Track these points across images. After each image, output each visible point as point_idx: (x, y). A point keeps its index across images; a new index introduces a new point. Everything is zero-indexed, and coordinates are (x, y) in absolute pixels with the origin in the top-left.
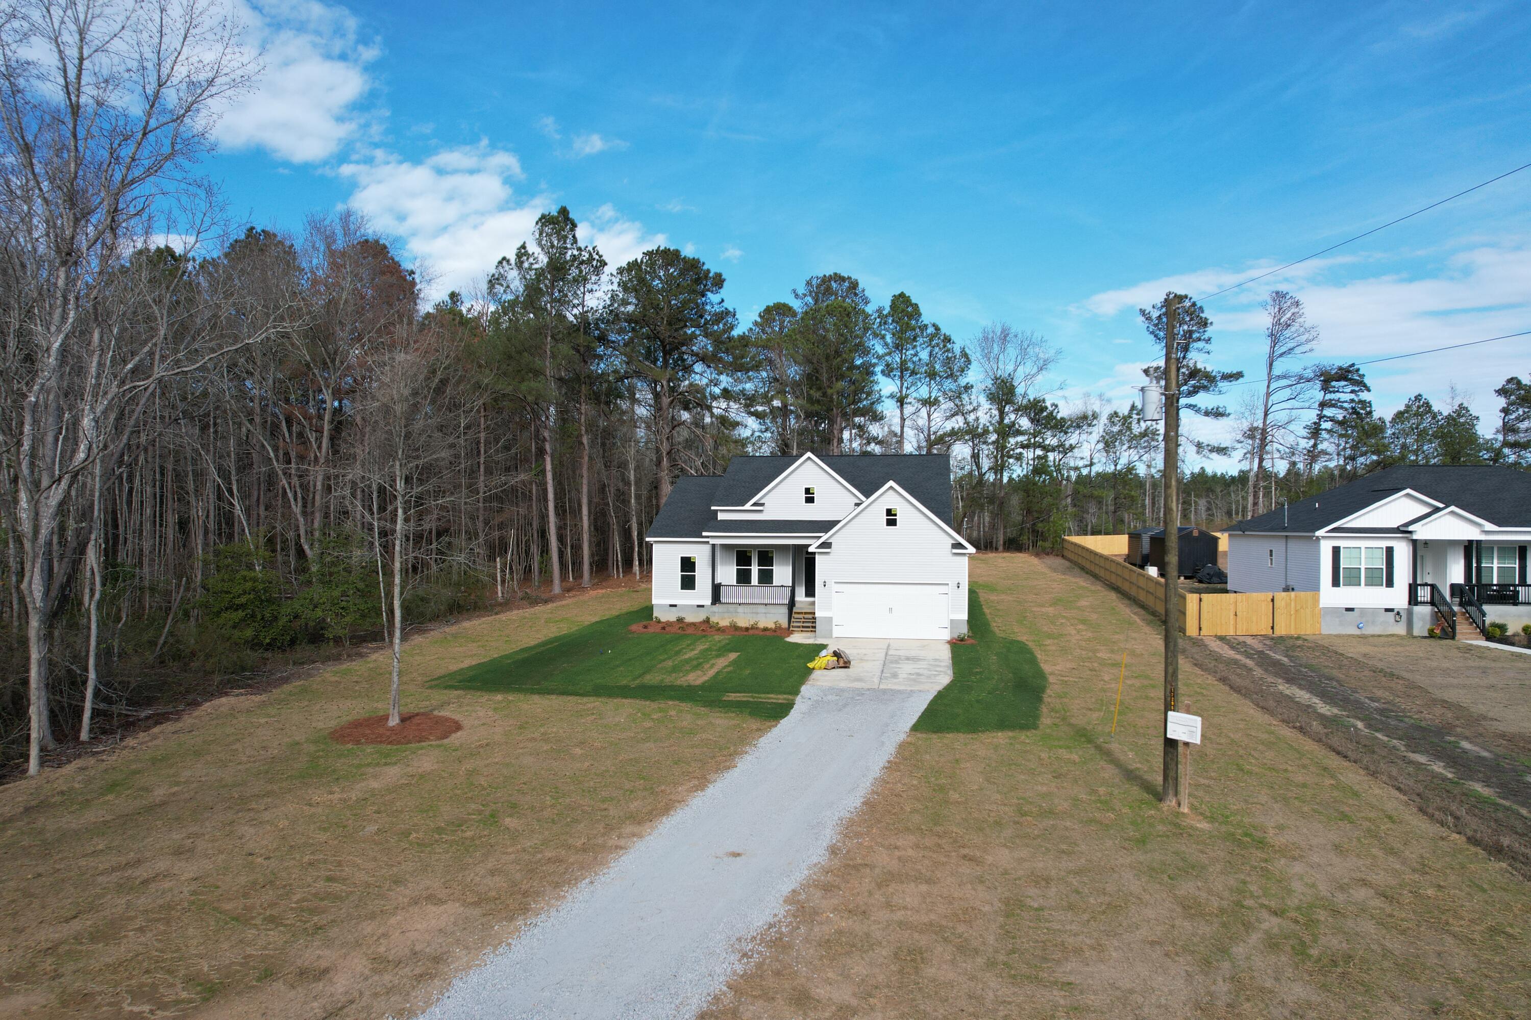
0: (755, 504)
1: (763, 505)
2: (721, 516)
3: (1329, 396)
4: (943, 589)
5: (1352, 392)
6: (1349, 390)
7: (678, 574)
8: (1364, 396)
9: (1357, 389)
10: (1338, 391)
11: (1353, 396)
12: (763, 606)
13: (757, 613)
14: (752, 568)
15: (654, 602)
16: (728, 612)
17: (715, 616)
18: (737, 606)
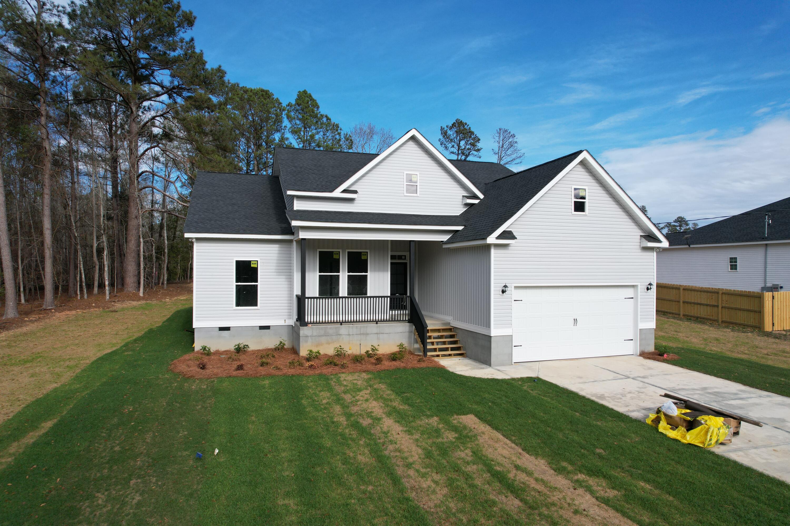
1: (355, 192)
7: (232, 284)
12: (374, 325)
13: (367, 334)
14: (340, 274)
15: (196, 324)
16: (326, 335)
17: (306, 342)
18: (338, 325)
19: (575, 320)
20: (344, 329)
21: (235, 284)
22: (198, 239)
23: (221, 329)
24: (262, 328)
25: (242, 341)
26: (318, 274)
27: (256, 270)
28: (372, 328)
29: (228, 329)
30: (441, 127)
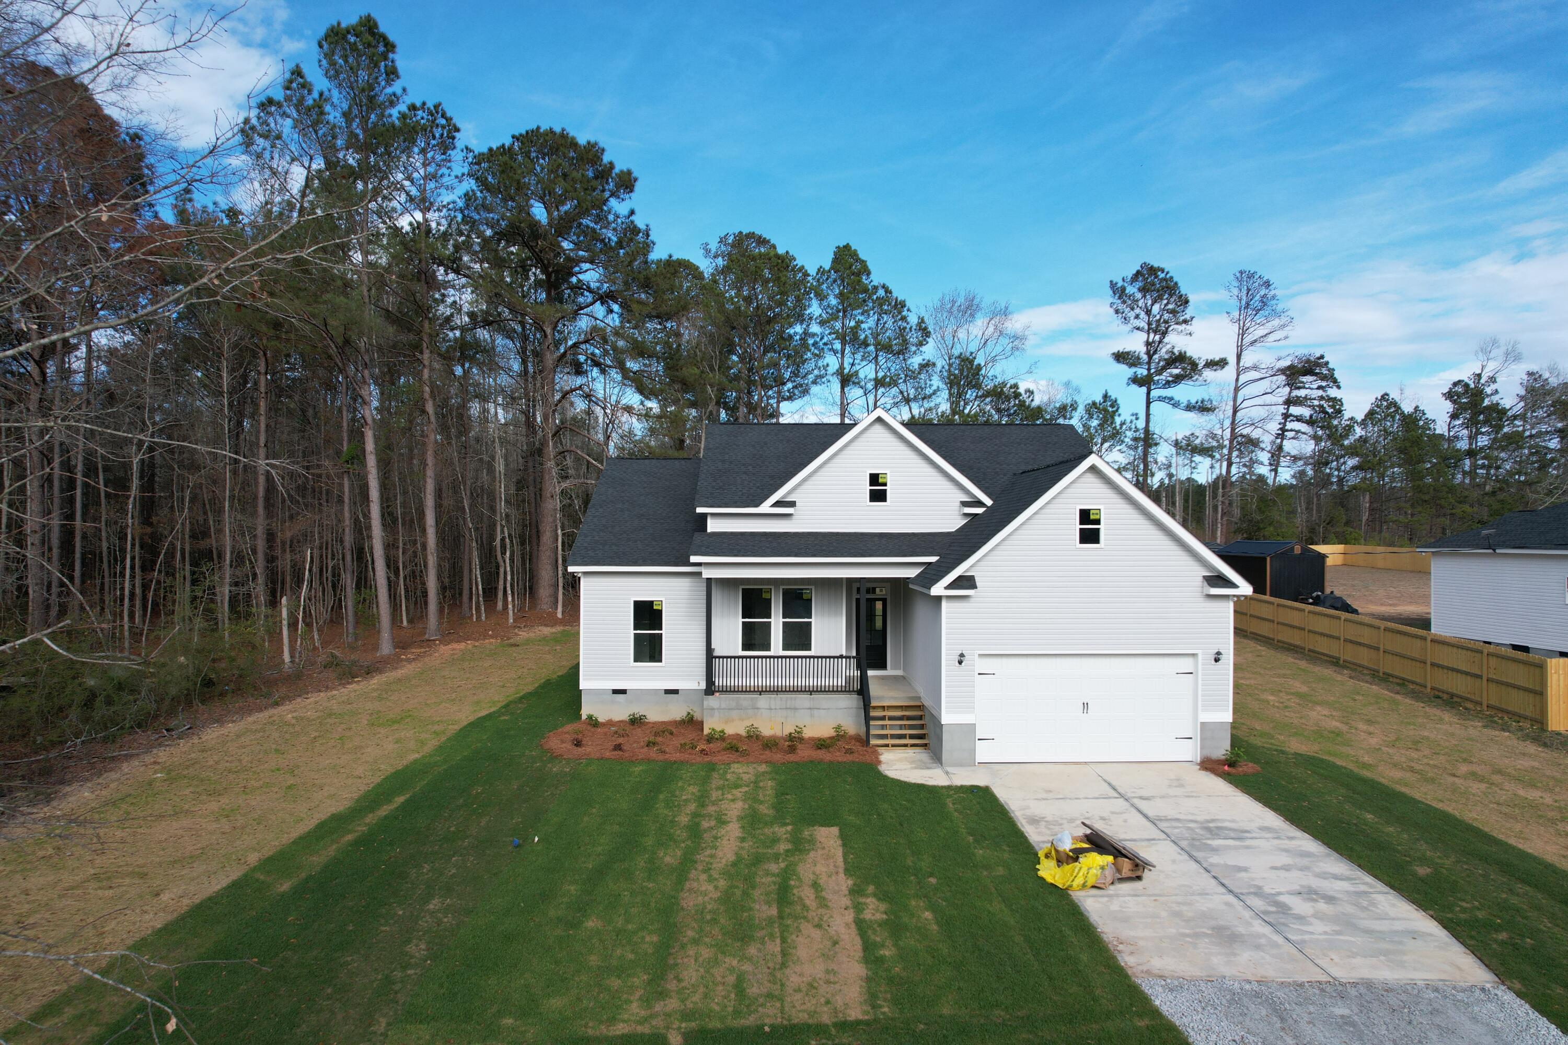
0: (778, 504)
1: (792, 504)
2: (713, 526)
3: (1296, 393)
4: (1186, 664)
5: (1319, 388)
6: (1315, 386)
7: (629, 632)
8: (1333, 392)
9: (1324, 384)
10: (1304, 388)
11: (1320, 393)
12: (807, 696)
13: (796, 709)
14: (772, 620)
15: (583, 685)
16: (739, 708)
17: (712, 716)
18: (756, 696)
19: (1085, 706)
20: (763, 701)
21: (632, 632)
22: (585, 573)
23: (615, 692)
24: (668, 692)
25: (638, 709)
26: (741, 620)
27: (660, 612)
28: (803, 700)
29: (623, 692)
30: (1111, 282)
